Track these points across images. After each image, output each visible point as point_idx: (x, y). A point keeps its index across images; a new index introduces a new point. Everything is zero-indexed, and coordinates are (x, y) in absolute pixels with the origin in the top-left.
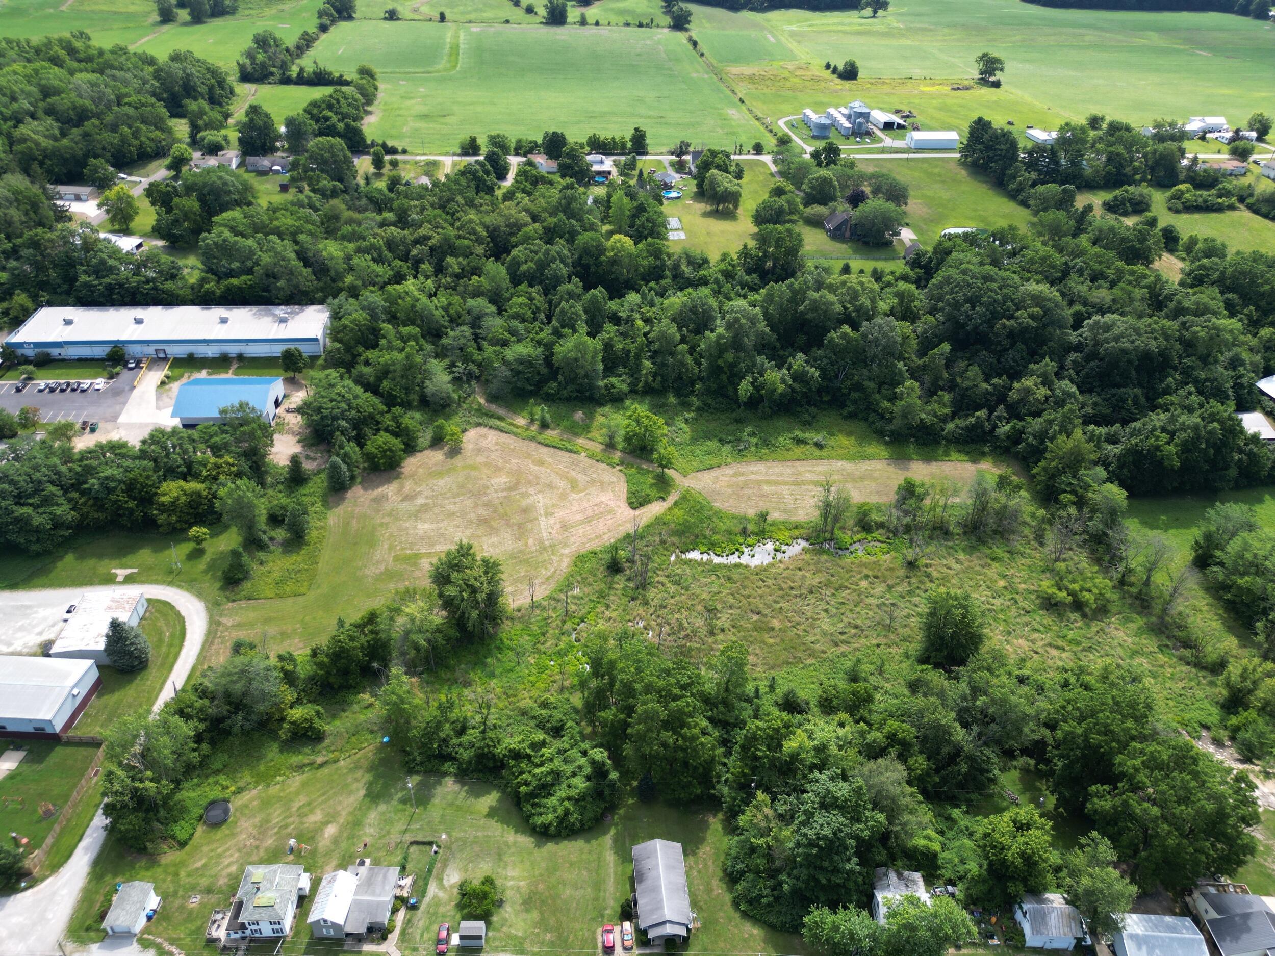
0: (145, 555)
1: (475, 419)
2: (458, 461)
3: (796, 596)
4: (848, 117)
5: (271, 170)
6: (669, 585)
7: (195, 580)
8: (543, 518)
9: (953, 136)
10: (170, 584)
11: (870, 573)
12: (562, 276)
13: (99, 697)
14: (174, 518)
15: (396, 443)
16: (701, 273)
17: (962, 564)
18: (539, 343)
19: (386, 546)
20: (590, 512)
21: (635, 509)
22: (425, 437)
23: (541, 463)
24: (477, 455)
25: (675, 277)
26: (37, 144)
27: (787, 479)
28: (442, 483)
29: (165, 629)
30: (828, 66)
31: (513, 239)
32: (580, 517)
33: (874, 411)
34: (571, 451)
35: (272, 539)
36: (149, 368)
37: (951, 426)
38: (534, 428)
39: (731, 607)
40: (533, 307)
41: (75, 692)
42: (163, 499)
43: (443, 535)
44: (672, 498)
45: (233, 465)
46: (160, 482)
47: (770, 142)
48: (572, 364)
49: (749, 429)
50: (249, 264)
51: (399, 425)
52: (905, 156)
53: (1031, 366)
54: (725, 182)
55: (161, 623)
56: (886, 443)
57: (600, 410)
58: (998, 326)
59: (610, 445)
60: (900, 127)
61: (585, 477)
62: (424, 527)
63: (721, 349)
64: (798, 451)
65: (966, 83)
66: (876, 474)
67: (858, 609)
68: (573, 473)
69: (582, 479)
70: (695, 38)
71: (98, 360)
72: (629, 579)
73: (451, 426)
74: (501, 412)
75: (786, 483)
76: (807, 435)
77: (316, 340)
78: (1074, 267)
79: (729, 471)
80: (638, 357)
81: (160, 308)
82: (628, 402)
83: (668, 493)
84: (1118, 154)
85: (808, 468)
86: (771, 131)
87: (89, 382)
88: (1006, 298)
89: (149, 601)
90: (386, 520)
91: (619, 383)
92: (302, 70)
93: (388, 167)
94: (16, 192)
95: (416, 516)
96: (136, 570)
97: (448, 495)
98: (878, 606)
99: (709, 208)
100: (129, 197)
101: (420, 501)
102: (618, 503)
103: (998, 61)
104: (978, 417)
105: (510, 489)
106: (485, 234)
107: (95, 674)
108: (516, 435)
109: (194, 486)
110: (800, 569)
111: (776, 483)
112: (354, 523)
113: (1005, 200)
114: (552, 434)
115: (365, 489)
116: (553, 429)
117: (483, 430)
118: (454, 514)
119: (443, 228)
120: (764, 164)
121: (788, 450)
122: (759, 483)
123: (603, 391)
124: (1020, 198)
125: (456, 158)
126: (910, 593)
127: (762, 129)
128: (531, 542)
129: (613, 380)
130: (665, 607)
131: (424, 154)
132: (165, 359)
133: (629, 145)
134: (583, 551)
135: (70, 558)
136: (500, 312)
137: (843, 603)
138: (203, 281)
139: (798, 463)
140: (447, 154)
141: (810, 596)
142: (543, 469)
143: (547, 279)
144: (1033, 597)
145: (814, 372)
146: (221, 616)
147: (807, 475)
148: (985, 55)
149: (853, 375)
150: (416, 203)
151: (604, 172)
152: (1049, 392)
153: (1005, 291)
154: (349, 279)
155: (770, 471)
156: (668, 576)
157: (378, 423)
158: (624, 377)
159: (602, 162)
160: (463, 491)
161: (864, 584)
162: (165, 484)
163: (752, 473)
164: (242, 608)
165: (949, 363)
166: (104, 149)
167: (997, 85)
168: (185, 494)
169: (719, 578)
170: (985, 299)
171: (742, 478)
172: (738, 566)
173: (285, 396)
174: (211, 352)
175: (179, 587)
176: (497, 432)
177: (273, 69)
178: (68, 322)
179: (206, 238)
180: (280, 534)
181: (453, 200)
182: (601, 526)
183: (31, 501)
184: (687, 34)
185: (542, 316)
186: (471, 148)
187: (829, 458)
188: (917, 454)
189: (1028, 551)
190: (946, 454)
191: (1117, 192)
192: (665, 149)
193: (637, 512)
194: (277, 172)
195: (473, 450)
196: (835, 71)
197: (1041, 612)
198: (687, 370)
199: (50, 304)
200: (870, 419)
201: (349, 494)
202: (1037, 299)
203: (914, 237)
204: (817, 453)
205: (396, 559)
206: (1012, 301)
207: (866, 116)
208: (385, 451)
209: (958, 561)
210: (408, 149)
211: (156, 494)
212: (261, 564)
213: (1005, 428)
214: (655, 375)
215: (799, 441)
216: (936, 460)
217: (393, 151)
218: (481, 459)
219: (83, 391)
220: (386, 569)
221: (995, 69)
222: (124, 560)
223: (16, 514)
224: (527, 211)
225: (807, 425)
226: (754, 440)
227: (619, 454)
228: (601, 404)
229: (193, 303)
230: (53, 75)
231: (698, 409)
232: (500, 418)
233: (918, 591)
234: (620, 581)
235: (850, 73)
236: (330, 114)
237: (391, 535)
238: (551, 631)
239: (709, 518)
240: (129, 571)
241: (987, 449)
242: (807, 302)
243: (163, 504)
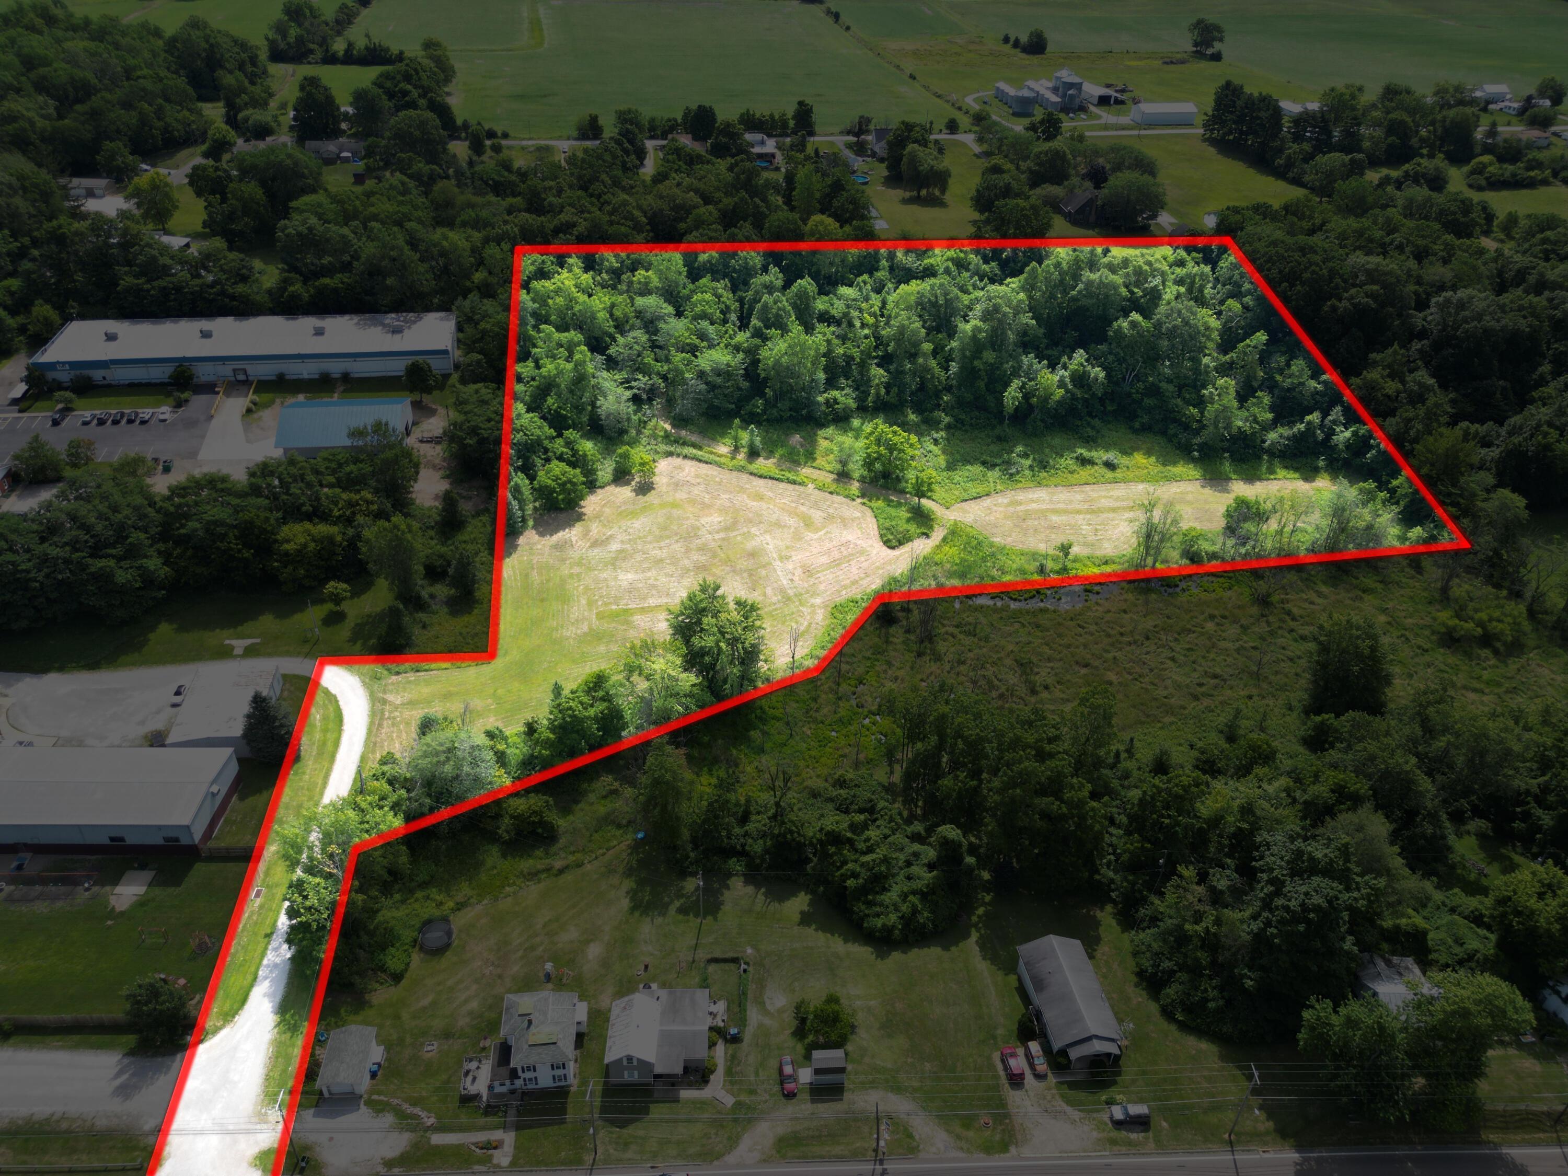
0: (267, 622)
1: (663, 447)
2: (651, 497)
3: (1130, 644)
4: (1055, 90)
5: (339, 157)
6: (962, 636)
7: (339, 650)
8: (778, 563)
9: (1188, 108)
10: (307, 657)
11: (1216, 613)
12: (754, 267)
13: (242, 798)
14: (302, 571)
15: (576, 474)
16: (926, 261)
17: (1326, 597)
18: (737, 348)
19: (584, 602)
20: (836, 554)
21: (893, 548)
22: (605, 470)
23: (761, 498)
24: (675, 490)
25: (892, 269)
26: (32, 123)
27: (1078, 507)
28: (638, 524)
30: (1006, 40)
32: (824, 560)
33: (1175, 421)
34: (794, 482)
35: (432, 596)
36: (228, 394)
37: (1272, 436)
38: (741, 456)
39: (1049, 660)
40: (723, 306)
41: (215, 789)
42: (287, 547)
43: (654, 586)
44: (938, 535)
45: (372, 503)
46: (280, 525)
47: (964, 121)
48: (784, 373)
49: (1019, 449)
50: (346, 258)
51: (575, 453)
52: (1136, 132)
53: (1373, 356)
54: (927, 159)
56: (1194, 460)
57: (822, 433)
58: (1326, 309)
59: (843, 476)
60: (1118, 102)
61: (819, 513)
62: (626, 577)
63: (976, 346)
64: (1085, 473)
65: (1179, 56)
66: (1190, 497)
67: (1212, 656)
68: (803, 509)
69: (817, 515)
70: (833, 10)
71: (156, 385)
72: (908, 631)
73: (639, 453)
74: (694, 438)
75: (1078, 512)
76: (1094, 454)
77: (445, 352)
78: (1391, 243)
79: (1002, 500)
80: (863, 365)
81: (230, 319)
82: (856, 423)
83: (931, 528)
85: (1103, 494)
86: (960, 109)
87: (151, 411)
88: (1332, 273)
89: (285, 677)
90: (576, 570)
91: (844, 397)
92: (350, 45)
93: (489, 153)
94: (21, 177)
95: (613, 564)
96: (258, 640)
97: (649, 538)
98: (1238, 651)
99: (908, 194)
100: (167, 185)
101: (615, 546)
102: (870, 542)
103: (1218, 29)
104: (1309, 423)
105: (727, 529)
106: (644, 219)
107: (234, 768)
108: (719, 465)
109: (323, 529)
110: (1125, 612)
111: (1066, 512)
112: (535, 576)
113: (1271, 179)
114: (764, 464)
115: (542, 534)
116: (767, 458)
117: (678, 461)
118: (662, 560)
120: (964, 145)
121: (1071, 472)
122: (1043, 513)
123: (823, 408)
124: (1290, 175)
125: (574, 143)
126: (1272, 633)
127: (948, 107)
128: (769, 591)
129: (835, 393)
130: (964, 663)
131: (530, 139)
132: (247, 383)
133: (792, 123)
134: (838, 600)
135: (165, 629)
136: (679, 314)
137: (1189, 650)
138: (286, 282)
139: (1088, 488)
140: (560, 138)
141: (1147, 643)
142: (764, 505)
143: (735, 271)
144: (1427, 633)
145: (1098, 373)
146: (385, 692)
147: (1103, 501)
148: (1200, 22)
149: (1146, 375)
151: (766, 155)
152: (1400, 386)
153: (1331, 264)
154: (479, 276)
155: (1055, 498)
156: (957, 626)
157: (546, 451)
158: (847, 391)
159: (762, 143)
160: (668, 533)
161: (1210, 626)
162: (285, 529)
163: (1032, 501)
164: (409, 682)
165: (1264, 357)
166: (118, 131)
167: (1217, 57)
168: (314, 540)
169: (1023, 626)
170: (1306, 275)
171: (1022, 508)
172: (1043, 611)
173: (414, 424)
174: (307, 371)
176: (694, 463)
177: (312, 46)
178: (111, 337)
179: (286, 227)
180: (442, 591)
182: (855, 569)
183: (113, 551)
184: (823, 7)
185: (733, 317)
186: (591, 129)
187: (1124, 481)
188: (1235, 472)
189: (1404, 580)
190: (1271, 471)
191: (1406, 167)
192: (837, 130)
193: (896, 552)
194: (346, 160)
195: (668, 485)
196: (1016, 44)
197: (1442, 650)
198: (933, 377)
199: (83, 317)
200: (1171, 432)
201: (521, 540)
202: (1373, 276)
203: (1173, 220)
204: (1109, 474)
205: (600, 616)
206: (1341, 276)
207: (1078, 86)
208: (564, 484)
209: (1320, 594)
210: (511, 134)
211: (276, 541)
212: (424, 627)
213: (1343, 435)
214: (888, 386)
215: (1084, 462)
216: (1260, 479)
217: (491, 134)
218: (681, 495)
219: (143, 422)
220: (591, 629)
221: (1214, 39)
222: (240, 628)
223: (93, 569)
225: (1090, 441)
226: (1028, 462)
227: (857, 484)
228: (822, 426)
229: (273, 312)
230: (37, 44)
231: (948, 427)
232: (694, 446)
233: (1280, 632)
234: (897, 633)
235: (1036, 46)
236: (409, 87)
237: (587, 588)
238: (823, 696)
239: (993, 555)
240: (248, 642)
241: (1321, 464)
243: (287, 554)
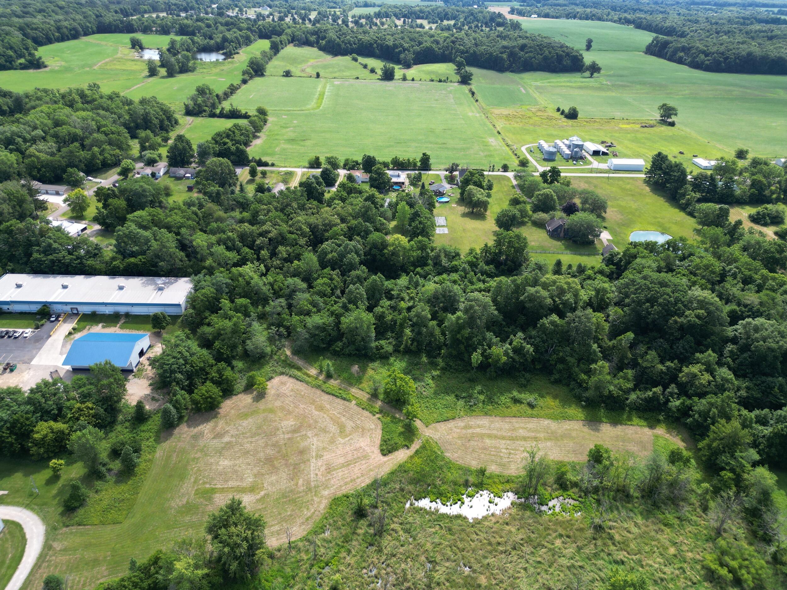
0: (17, 479)
1: (280, 369)
2: (262, 405)
3: (502, 552)
4: (569, 147)
5: (184, 176)
6: (401, 533)
7: (45, 504)
8: (314, 460)
9: (639, 162)
10: (27, 506)
11: (564, 532)
12: (355, 263)
14: (42, 450)
15: (217, 391)
16: (454, 263)
17: (639, 528)
18: (332, 313)
19: (192, 480)
20: (350, 457)
21: (384, 455)
22: (240, 384)
23: (321, 408)
24: (276, 400)
25: (435, 264)
26: (38, 159)
27: (504, 434)
28: (247, 423)
29: (10, 550)
30: (558, 110)
31: (327, 234)
32: (341, 460)
33: (574, 380)
34: (344, 399)
35: (109, 470)
36: (65, 321)
37: (633, 396)
38: (322, 377)
39: (448, 560)
40: (332, 285)
42: (36, 436)
43: (236, 471)
44: (416, 446)
45: (92, 409)
46: (37, 422)
47: (514, 163)
48: (353, 331)
49: (479, 388)
50: (145, 248)
51: (221, 375)
52: (607, 175)
53: (698, 355)
54: (479, 194)
55: (9, 545)
56: (583, 407)
57: (371, 365)
58: (671, 321)
59: (374, 395)
60: (604, 154)
61: (351, 423)
62: (225, 463)
63: (460, 328)
64: (515, 408)
65: (651, 122)
66: (574, 434)
67: (551, 570)
68: (343, 419)
69: (349, 425)
70: (474, 90)
71: (33, 313)
72: (370, 525)
73: (261, 376)
74: (300, 363)
75: (503, 438)
76: (523, 396)
77: (179, 305)
78: (729, 271)
79: (460, 423)
80: (402, 326)
81: (83, 276)
82: (392, 359)
83: (412, 441)
84: (760, 181)
85: (522, 425)
86: (516, 155)
87: (21, 331)
88: (677, 300)
90: (199, 455)
91: (387, 345)
92: (223, 109)
93: (259, 175)
94: (10, 194)
95: (220, 453)
96: (6, 492)
97: (248, 434)
98: (569, 568)
99: (467, 210)
100: (83, 196)
101: (226, 439)
102: (373, 448)
103: (673, 109)
104: (654, 393)
105: (295, 431)
106: (308, 230)
108: (307, 383)
109: (60, 426)
110: (507, 524)
111: (496, 437)
112: (174, 458)
113: (677, 210)
114: (334, 383)
115: (189, 426)
116: (336, 380)
117: (284, 378)
118: (248, 452)
119: (279, 226)
120: (508, 179)
121: (507, 408)
122: (482, 436)
123: (374, 350)
124: (688, 210)
125: (305, 170)
126: (596, 555)
127: (510, 153)
128: (301, 482)
129: (382, 342)
130: (394, 556)
131: (285, 167)
132: (77, 314)
133: (419, 164)
134: (339, 494)
136: (310, 286)
137: (539, 562)
138: (113, 259)
139: (514, 420)
140: (299, 167)
141: (513, 553)
142: (322, 414)
143: (345, 265)
144: (699, 567)
145: (529, 348)
146: (54, 541)
147: (521, 431)
148: (664, 105)
149: (559, 351)
150: (265, 207)
151: (400, 183)
152: (711, 378)
153: (677, 295)
154: (209, 262)
155: (492, 426)
156: (401, 524)
157: (207, 373)
158: (391, 340)
159: (399, 176)
160: (260, 431)
161: (558, 543)
162: (40, 423)
163: (479, 426)
164: (71, 533)
165: (633, 346)
166: (80, 161)
167: (672, 124)
168: (53, 432)
169: (441, 528)
170: (661, 300)
171: (470, 431)
172: (458, 517)
173: (150, 347)
174: (108, 310)
175: (33, 510)
176: (294, 380)
177: (207, 108)
178: (19, 286)
179: (119, 230)
180: (116, 465)
181: (290, 205)
182: (356, 470)
184: (469, 87)
185: (338, 292)
186: (315, 164)
187: (538, 416)
188: (607, 417)
189: (694, 518)
190: (630, 419)
191: (760, 209)
192: (443, 167)
193: (385, 459)
194: (188, 178)
195: (274, 395)
196: (563, 113)
197: (706, 584)
198: (436, 339)
199: (13, 272)
200: (571, 386)
201: (177, 431)
202: (702, 304)
203: (610, 237)
204: (529, 411)
205: (197, 493)
206: (682, 302)
207: (581, 147)
208: (207, 398)
209: (636, 525)
210: (275, 162)
211: (32, 431)
212: (97, 492)
213: (676, 403)
214: (413, 340)
215: (516, 401)
216: (621, 424)
217: (266, 164)
218: (278, 403)
219: (16, 338)
220: (188, 503)
221: (671, 114)
224: (338, 215)
225: (523, 387)
226: (482, 397)
227: (380, 403)
228: (373, 360)
229: (105, 274)
230: (64, 113)
231: (443, 369)
232: (299, 369)
233: (602, 554)
234: (363, 527)
235: (572, 115)
236: (228, 141)
237: (199, 470)
238: (300, 574)
239: (441, 468)
241: (661, 418)
242: (526, 294)
243: (35, 440)
